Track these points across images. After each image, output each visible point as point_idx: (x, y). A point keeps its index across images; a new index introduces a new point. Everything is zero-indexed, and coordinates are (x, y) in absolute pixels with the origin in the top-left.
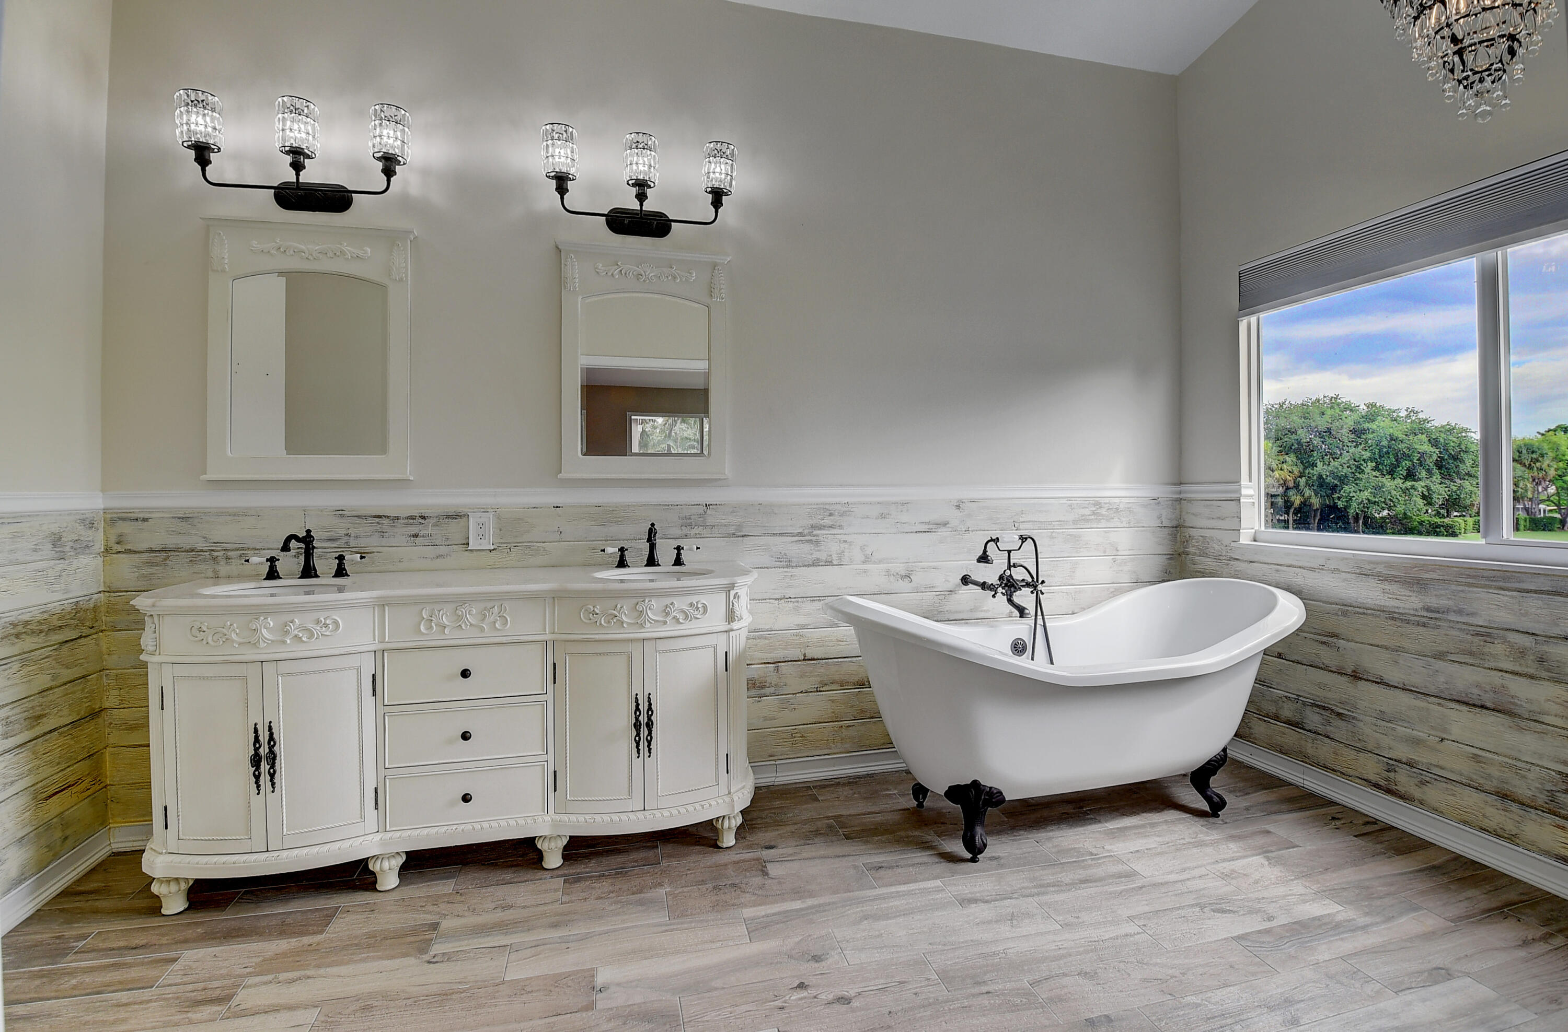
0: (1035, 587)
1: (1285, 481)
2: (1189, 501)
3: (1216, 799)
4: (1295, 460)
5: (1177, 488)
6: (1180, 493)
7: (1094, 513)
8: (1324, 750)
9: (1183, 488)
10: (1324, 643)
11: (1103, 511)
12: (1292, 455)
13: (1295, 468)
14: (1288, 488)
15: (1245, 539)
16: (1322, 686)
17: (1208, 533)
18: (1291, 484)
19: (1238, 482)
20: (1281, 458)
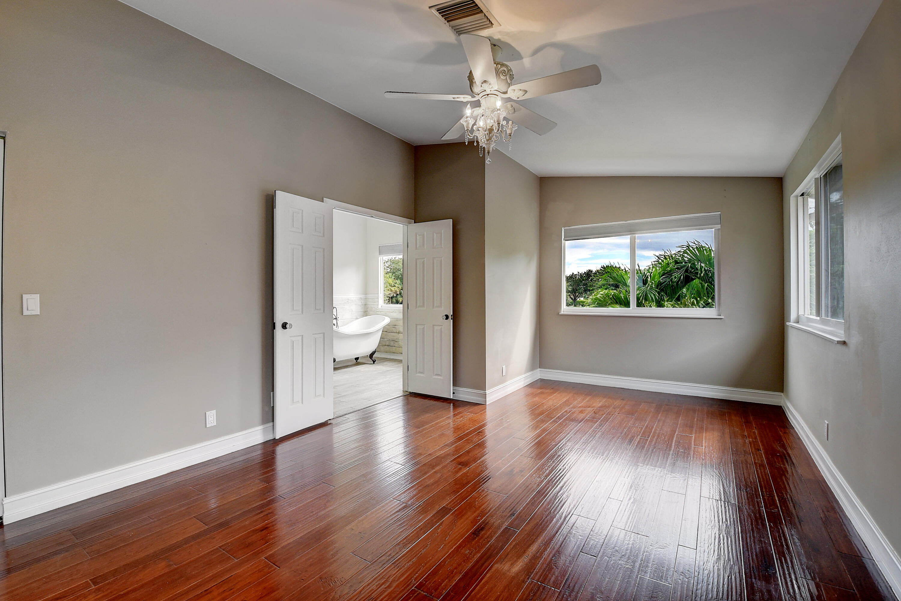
0: (337, 319)
1: (396, 291)
2: (368, 298)
3: (374, 360)
4: (400, 282)
5: (365, 295)
6: (366, 296)
7: (347, 302)
8: (393, 349)
9: (367, 295)
10: (394, 327)
11: (350, 301)
12: (399, 280)
13: (400, 286)
14: (397, 295)
15: (380, 307)
16: (393, 336)
17: (372, 306)
18: (398, 293)
19: (378, 294)
20: (395, 281)
